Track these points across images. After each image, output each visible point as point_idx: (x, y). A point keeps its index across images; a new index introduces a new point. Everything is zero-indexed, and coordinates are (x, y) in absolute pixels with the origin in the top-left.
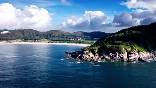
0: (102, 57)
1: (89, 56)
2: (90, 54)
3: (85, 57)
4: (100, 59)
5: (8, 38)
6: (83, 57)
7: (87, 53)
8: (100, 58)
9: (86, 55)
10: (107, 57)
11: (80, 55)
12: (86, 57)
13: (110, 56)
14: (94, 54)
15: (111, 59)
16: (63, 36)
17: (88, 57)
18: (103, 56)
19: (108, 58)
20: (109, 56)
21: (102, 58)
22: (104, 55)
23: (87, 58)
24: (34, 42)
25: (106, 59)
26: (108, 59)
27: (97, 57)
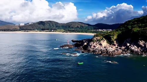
0: (123, 48)
1: (101, 45)
2: (102, 42)
3: (92, 47)
4: (120, 51)
5: (28, 28)
6: (90, 46)
7: (98, 41)
8: (120, 49)
9: (95, 43)
10: (134, 48)
11: (86, 44)
12: (94, 46)
13: (141, 46)
14: (110, 42)
15: (142, 52)
16: (81, 27)
17: (98, 46)
18: (125, 45)
19: (136, 50)
20: (139, 46)
21: (125, 49)
22: (128, 44)
23: (97, 48)
24: (49, 32)
25: (132, 52)
26: (137, 52)
27: (114, 47)
